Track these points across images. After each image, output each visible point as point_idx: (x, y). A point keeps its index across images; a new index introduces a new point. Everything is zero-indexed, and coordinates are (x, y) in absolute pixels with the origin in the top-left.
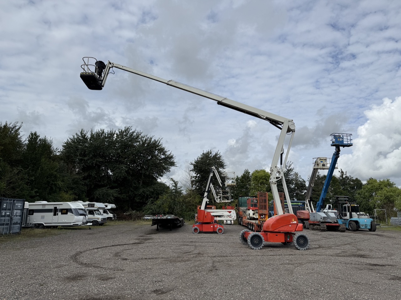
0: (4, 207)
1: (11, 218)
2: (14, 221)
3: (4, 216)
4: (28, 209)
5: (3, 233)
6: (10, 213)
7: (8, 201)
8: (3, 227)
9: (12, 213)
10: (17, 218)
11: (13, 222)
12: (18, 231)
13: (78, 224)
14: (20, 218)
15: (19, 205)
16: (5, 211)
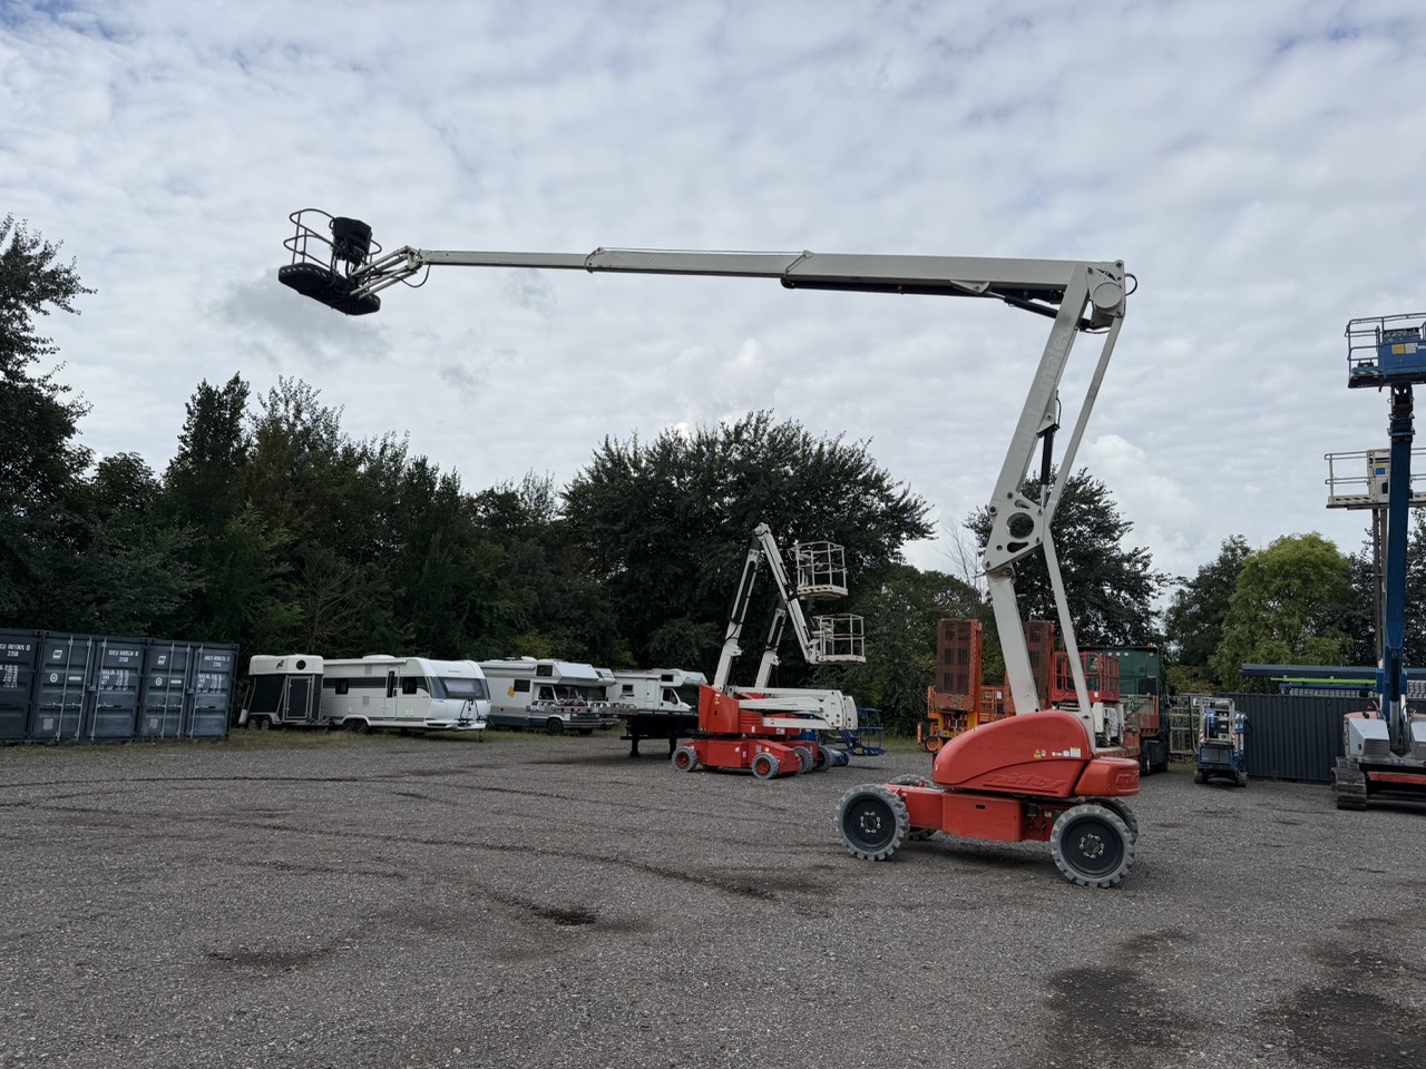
0: (161, 665)
1: (188, 696)
2: (200, 702)
3: (163, 688)
4: (321, 675)
5: (162, 734)
6: (183, 680)
7: (172, 649)
8: (160, 717)
9: (191, 681)
10: (213, 694)
11: (196, 707)
12: (219, 731)
13: (445, 725)
14: (224, 695)
15: (219, 659)
16: (165, 676)
